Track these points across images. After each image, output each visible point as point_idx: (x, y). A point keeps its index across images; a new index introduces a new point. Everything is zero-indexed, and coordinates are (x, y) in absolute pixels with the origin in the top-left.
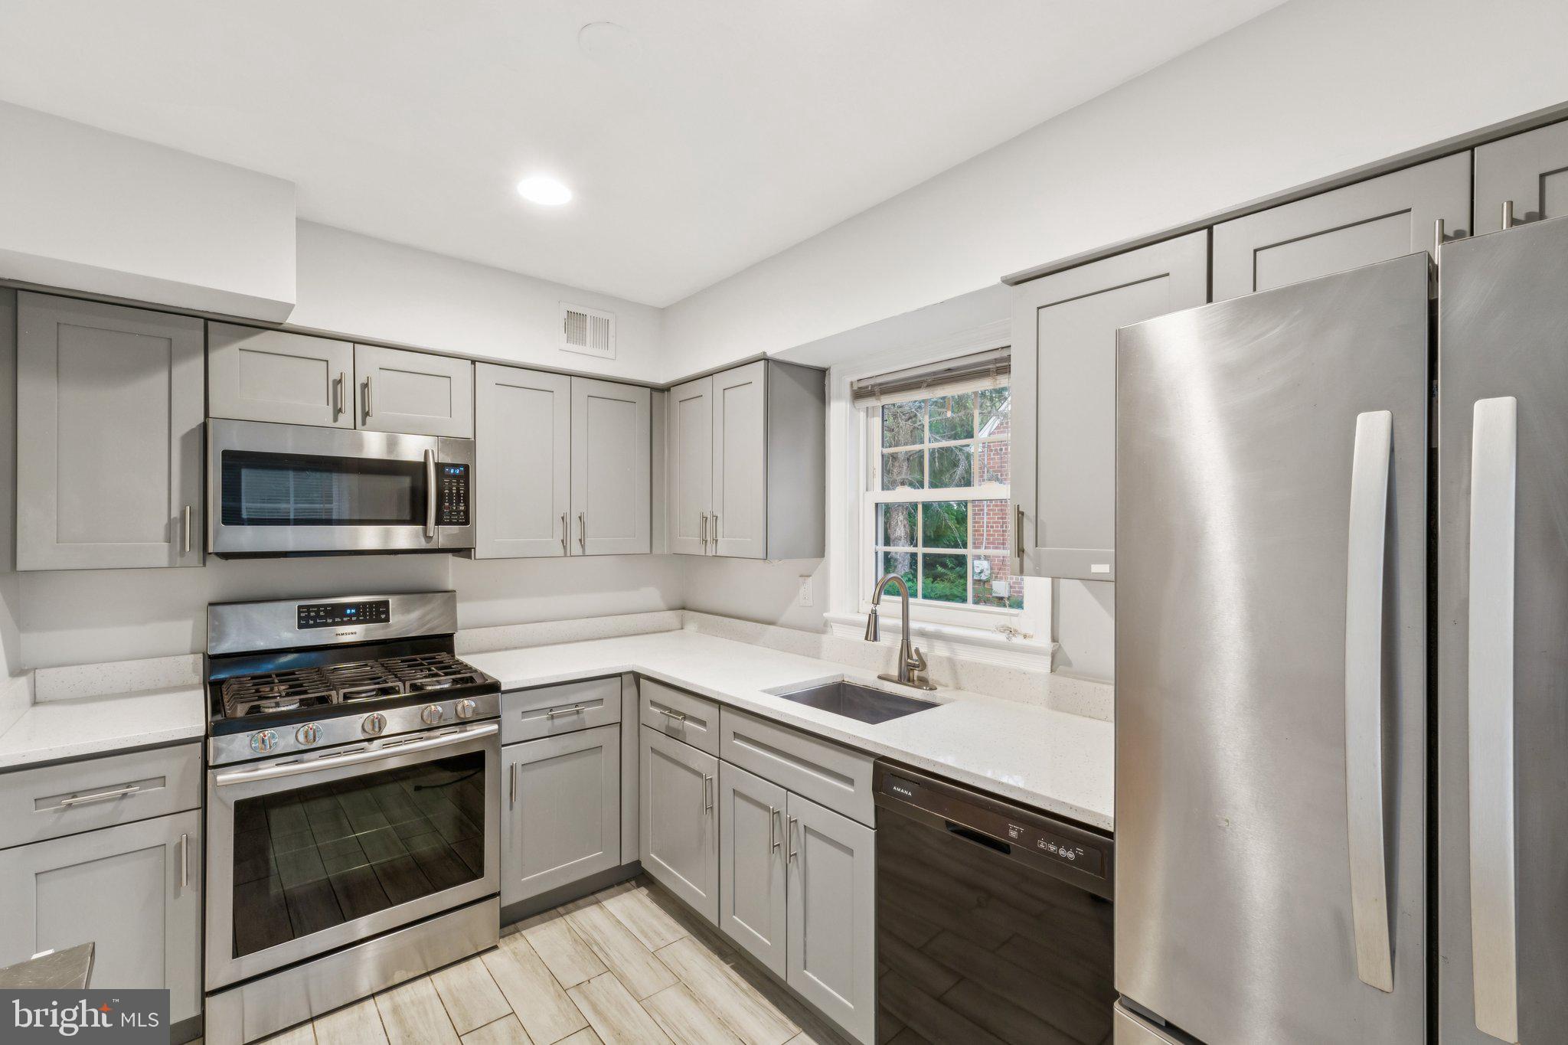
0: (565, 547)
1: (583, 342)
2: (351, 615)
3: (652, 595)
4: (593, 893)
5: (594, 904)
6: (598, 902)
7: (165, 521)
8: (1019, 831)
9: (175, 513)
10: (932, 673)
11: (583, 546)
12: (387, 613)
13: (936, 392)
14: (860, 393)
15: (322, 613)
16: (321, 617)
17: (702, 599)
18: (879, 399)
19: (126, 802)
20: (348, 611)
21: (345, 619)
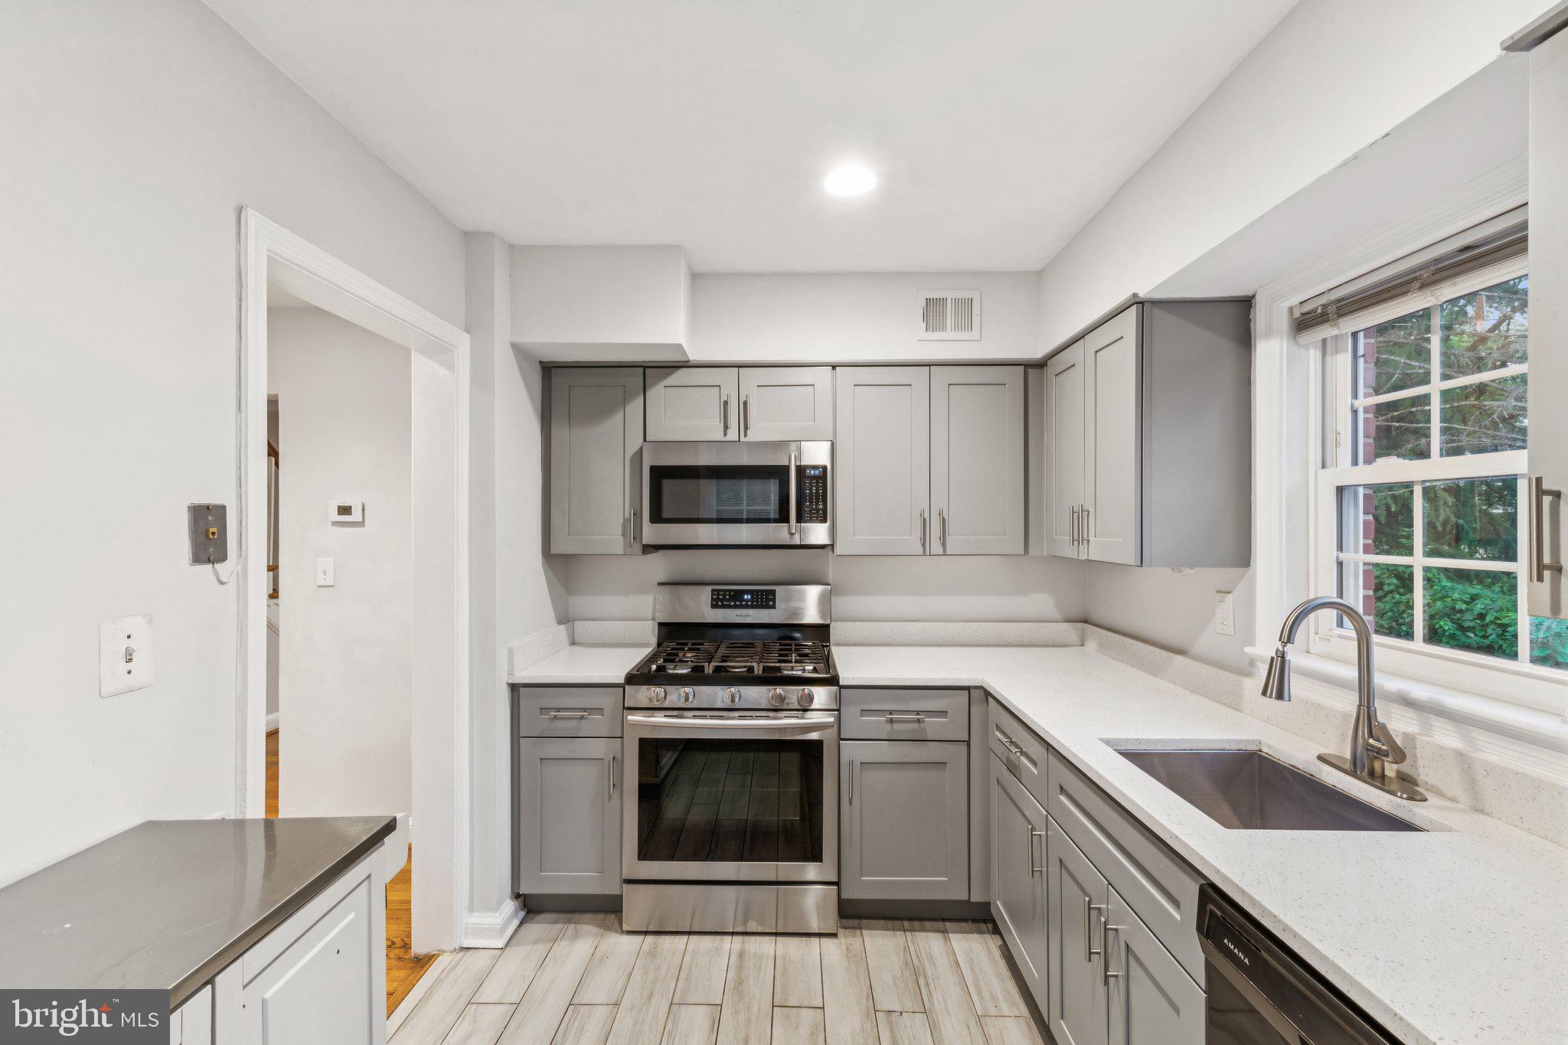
0: (924, 545)
1: (944, 329)
2: (747, 601)
3: (1042, 603)
4: (943, 920)
5: (939, 931)
6: (945, 932)
7: (621, 520)
9: (627, 515)
10: (1425, 772)
11: (944, 545)
12: (774, 600)
13: (1438, 293)
14: (1305, 322)
15: (727, 597)
16: (727, 600)
17: (1102, 613)
18: (1336, 325)
19: (583, 721)
20: (746, 597)
21: (743, 603)
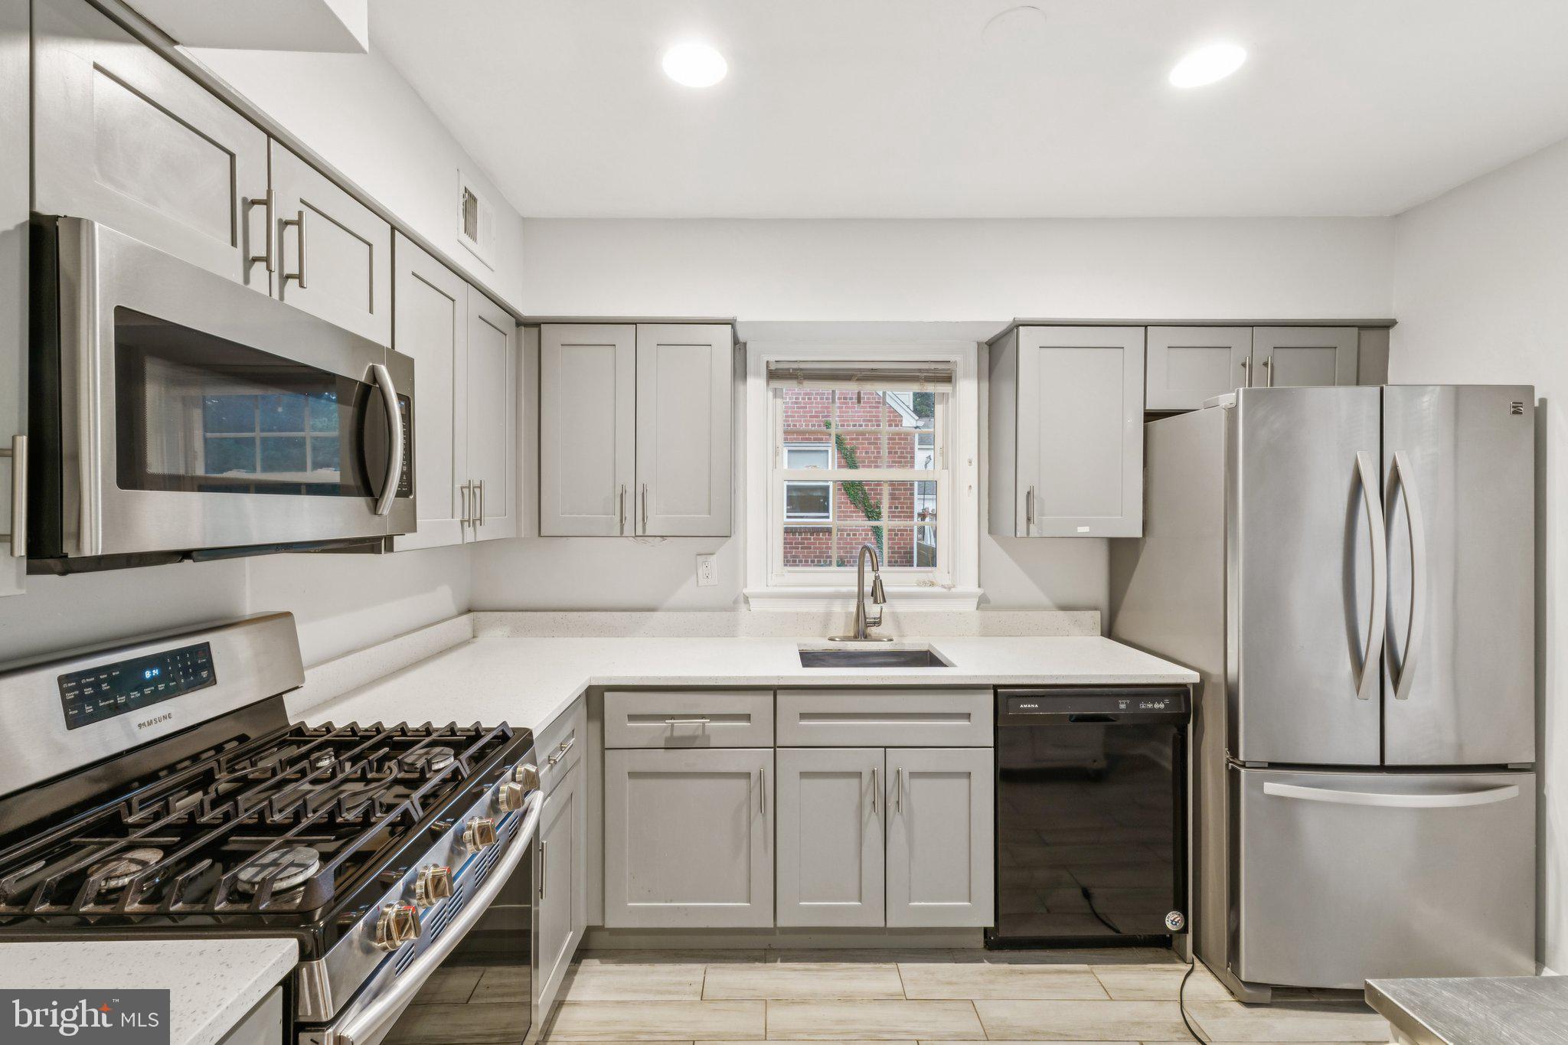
1: (474, 236)
2: (154, 681)
8: (1126, 703)
12: (211, 666)
15: (103, 688)
16: (105, 696)
18: (801, 383)
20: (148, 675)
21: (147, 691)
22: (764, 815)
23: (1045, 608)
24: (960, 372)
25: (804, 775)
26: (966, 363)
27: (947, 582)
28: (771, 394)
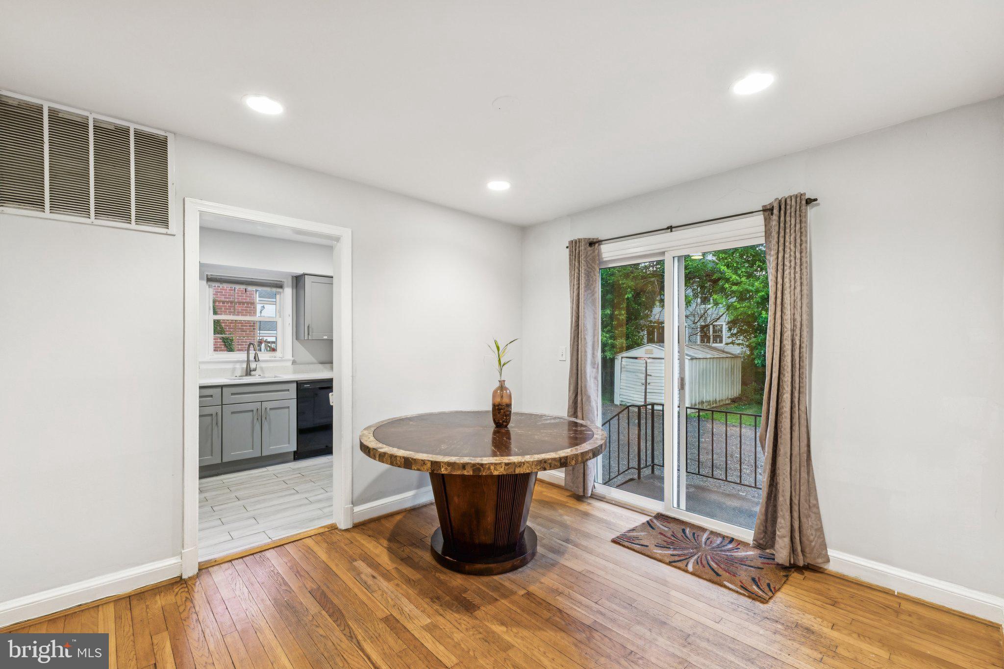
22: (218, 427)
23: (315, 363)
24: (285, 285)
25: (233, 413)
26: (288, 283)
27: (281, 356)
28: (208, 286)
